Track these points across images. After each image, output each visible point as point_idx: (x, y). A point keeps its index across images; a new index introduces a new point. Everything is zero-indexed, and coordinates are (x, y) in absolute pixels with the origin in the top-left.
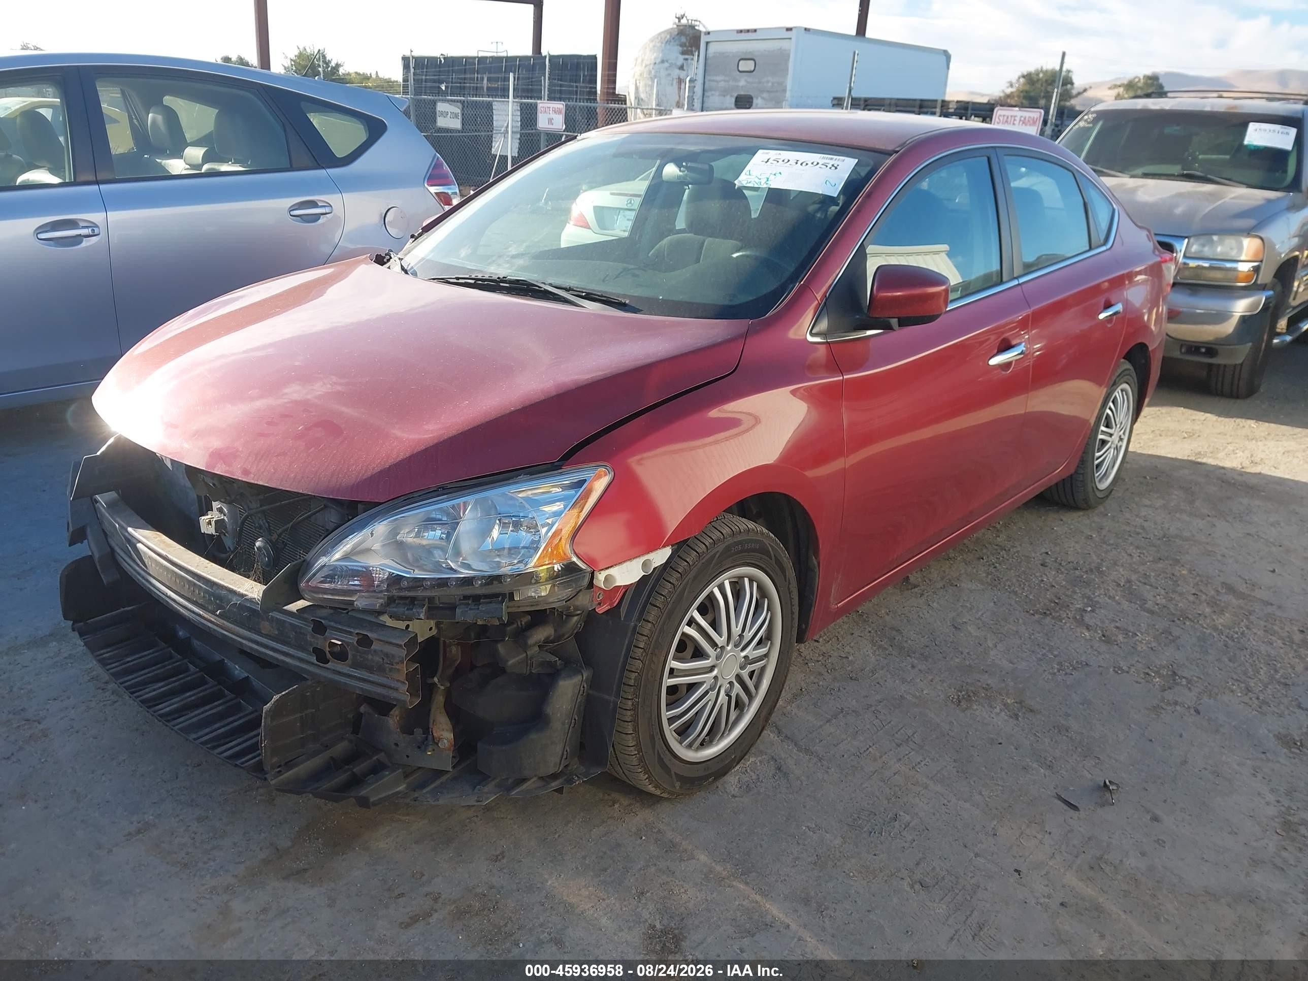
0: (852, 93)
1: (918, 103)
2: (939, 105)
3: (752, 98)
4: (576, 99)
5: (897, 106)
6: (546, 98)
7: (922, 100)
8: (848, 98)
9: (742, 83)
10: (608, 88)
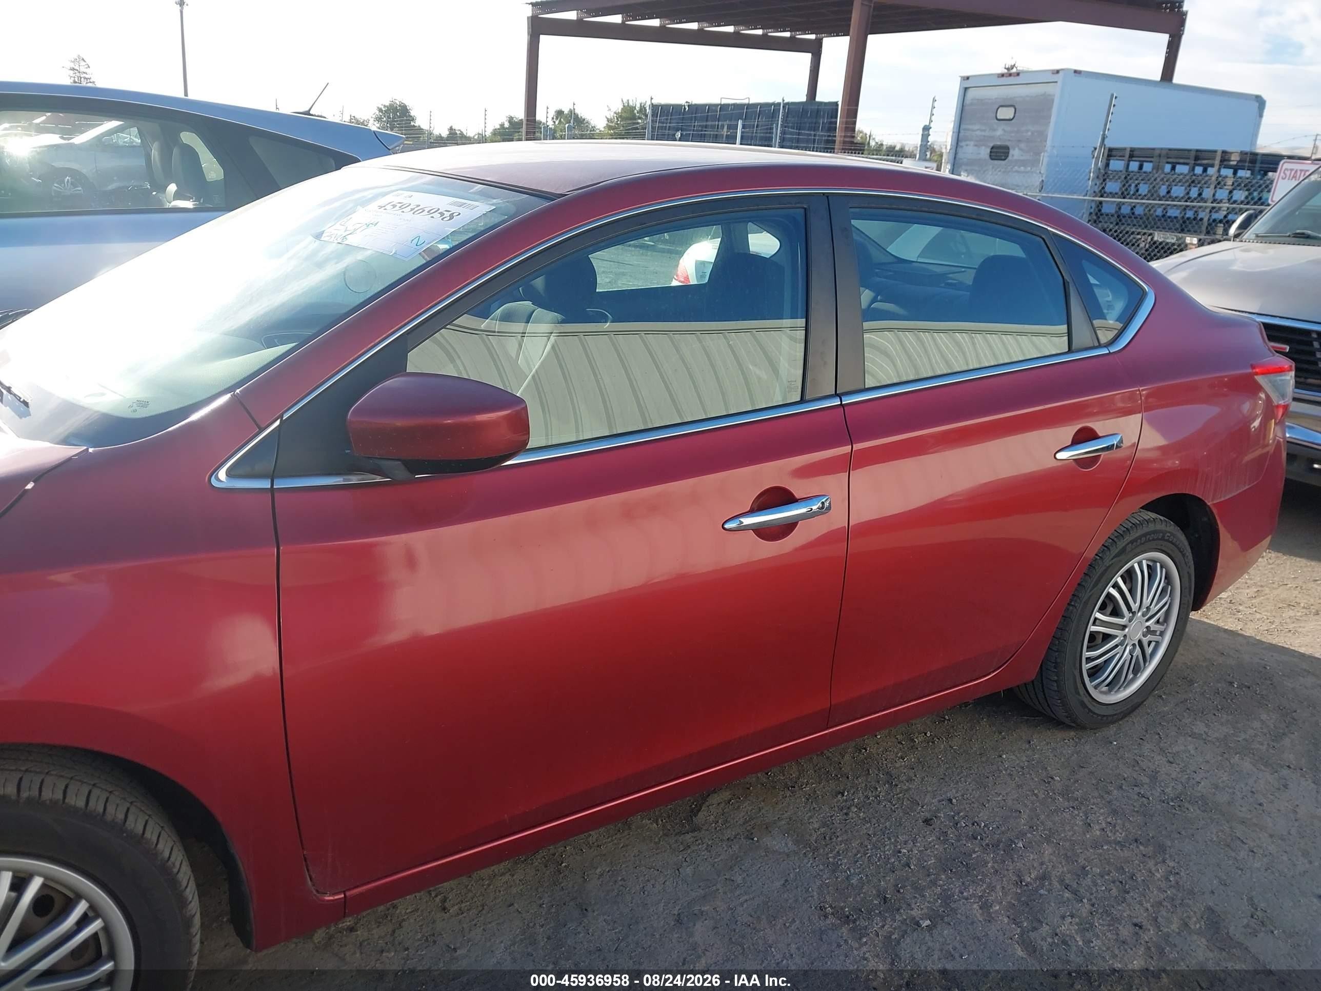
0: (1106, 142)
1: (1193, 154)
2: (1218, 158)
3: (1007, 148)
4: (814, 147)
5: (1168, 158)
6: (777, 145)
7: (1197, 151)
8: (1101, 147)
9: (999, 133)
10: (845, 137)
